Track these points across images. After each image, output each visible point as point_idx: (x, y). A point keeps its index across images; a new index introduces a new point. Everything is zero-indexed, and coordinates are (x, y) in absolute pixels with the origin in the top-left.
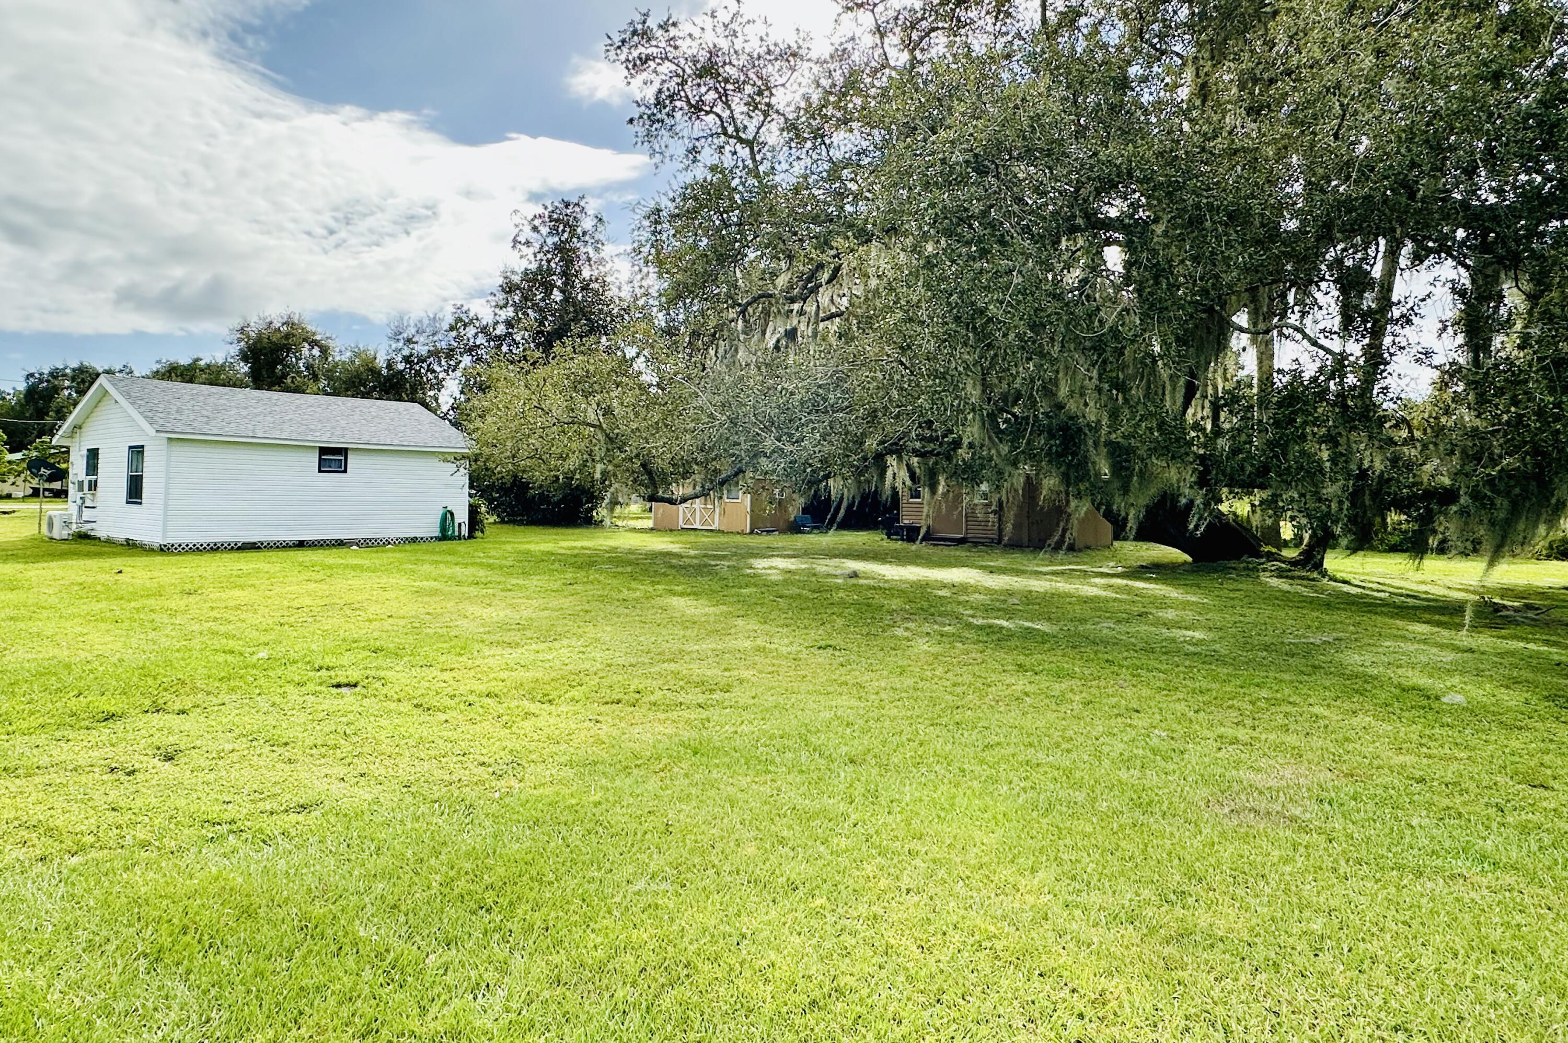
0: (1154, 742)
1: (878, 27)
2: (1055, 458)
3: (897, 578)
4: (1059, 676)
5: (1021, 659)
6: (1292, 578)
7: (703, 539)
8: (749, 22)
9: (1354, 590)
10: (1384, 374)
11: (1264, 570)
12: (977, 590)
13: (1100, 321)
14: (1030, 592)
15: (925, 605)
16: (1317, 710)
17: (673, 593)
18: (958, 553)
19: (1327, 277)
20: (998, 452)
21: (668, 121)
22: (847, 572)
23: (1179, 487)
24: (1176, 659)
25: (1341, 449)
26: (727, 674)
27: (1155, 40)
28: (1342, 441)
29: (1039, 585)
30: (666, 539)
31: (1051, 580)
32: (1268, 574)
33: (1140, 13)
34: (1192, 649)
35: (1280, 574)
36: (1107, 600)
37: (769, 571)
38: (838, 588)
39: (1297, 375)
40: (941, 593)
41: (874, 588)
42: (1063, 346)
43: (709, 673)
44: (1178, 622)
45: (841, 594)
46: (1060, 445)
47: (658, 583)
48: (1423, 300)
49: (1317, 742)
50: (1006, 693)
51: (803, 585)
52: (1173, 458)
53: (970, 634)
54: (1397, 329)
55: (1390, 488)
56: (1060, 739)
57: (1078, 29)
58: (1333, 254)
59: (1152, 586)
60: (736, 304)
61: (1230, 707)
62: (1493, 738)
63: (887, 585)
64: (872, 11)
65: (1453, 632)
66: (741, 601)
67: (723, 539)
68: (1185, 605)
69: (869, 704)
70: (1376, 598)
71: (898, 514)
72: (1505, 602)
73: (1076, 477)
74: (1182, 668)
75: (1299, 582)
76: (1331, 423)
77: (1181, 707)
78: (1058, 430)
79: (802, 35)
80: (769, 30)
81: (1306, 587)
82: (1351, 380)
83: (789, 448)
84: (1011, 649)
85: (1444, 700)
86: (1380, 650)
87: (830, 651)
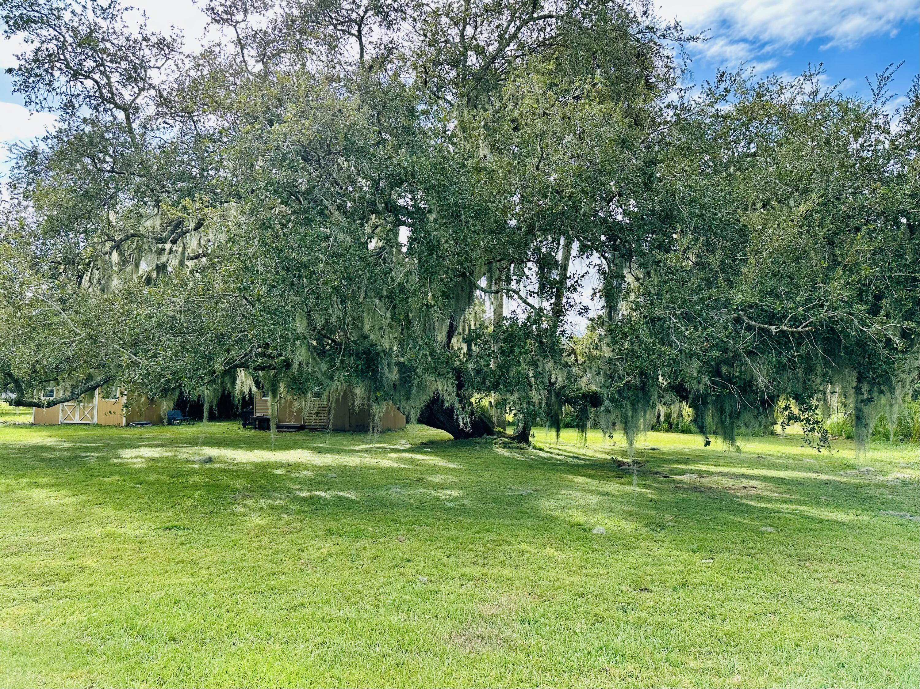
0: (418, 587)
1: (239, 40)
2: (361, 373)
3: (244, 461)
4: (358, 535)
5: (331, 524)
6: (512, 448)
7: (81, 433)
8: (126, 9)
9: (546, 455)
10: (563, 322)
11: (496, 443)
12: (306, 467)
13: (392, 278)
14: (346, 466)
15: (264, 482)
16: (523, 547)
17: (35, 485)
18: (297, 438)
19: (532, 259)
20: (320, 369)
21: (47, 78)
22: (203, 458)
23: (443, 395)
24: (439, 514)
25: (539, 369)
26: (70, 563)
27: (435, 89)
28: (540, 364)
29: (352, 461)
30: (44, 433)
31: (361, 457)
32: (497, 446)
33: (425, 68)
34: (449, 505)
35: (505, 446)
36: (397, 470)
37: (135, 460)
38: (194, 472)
39: (514, 321)
40: (278, 472)
41: (225, 471)
42: (366, 294)
43: (53, 564)
44: (441, 484)
45: (196, 478)
46: (364, 364)
47: (23, 476)
48: (583, 276)
49: (522, 572)
50: (315, 556)
51: (161, 471)
52: (439, 375)
53: (295, 507)
54: (569, 294)
55: (565, 391)
56: (351, 594)
57: (386, 70)
58: (535, 244)
59: (428, 458)
60: (111, 239)
61: (470, 550)
62: (620, 557)
63: (235, 468)
64: (235, 27)
65: (598, 482)
66: (102, 489)
67: (99, 432)
68: (448, 471)
69: (199, 579)
70: (557, 460)
71: (253, 409)
72: (624, 460)
73: (375, 388)
74: (442, 522)
75: (515, 450)
76: (533, 353)
77: (438, 554)
78: (363, 354)
79: (176, 31)
80: (148, 22)
81: (519, 454)
82: (545, 325)
83: (144, 362)
84: (324, 516)
85: (594, 531)
86: (560, 497)
87: (174, 531)
